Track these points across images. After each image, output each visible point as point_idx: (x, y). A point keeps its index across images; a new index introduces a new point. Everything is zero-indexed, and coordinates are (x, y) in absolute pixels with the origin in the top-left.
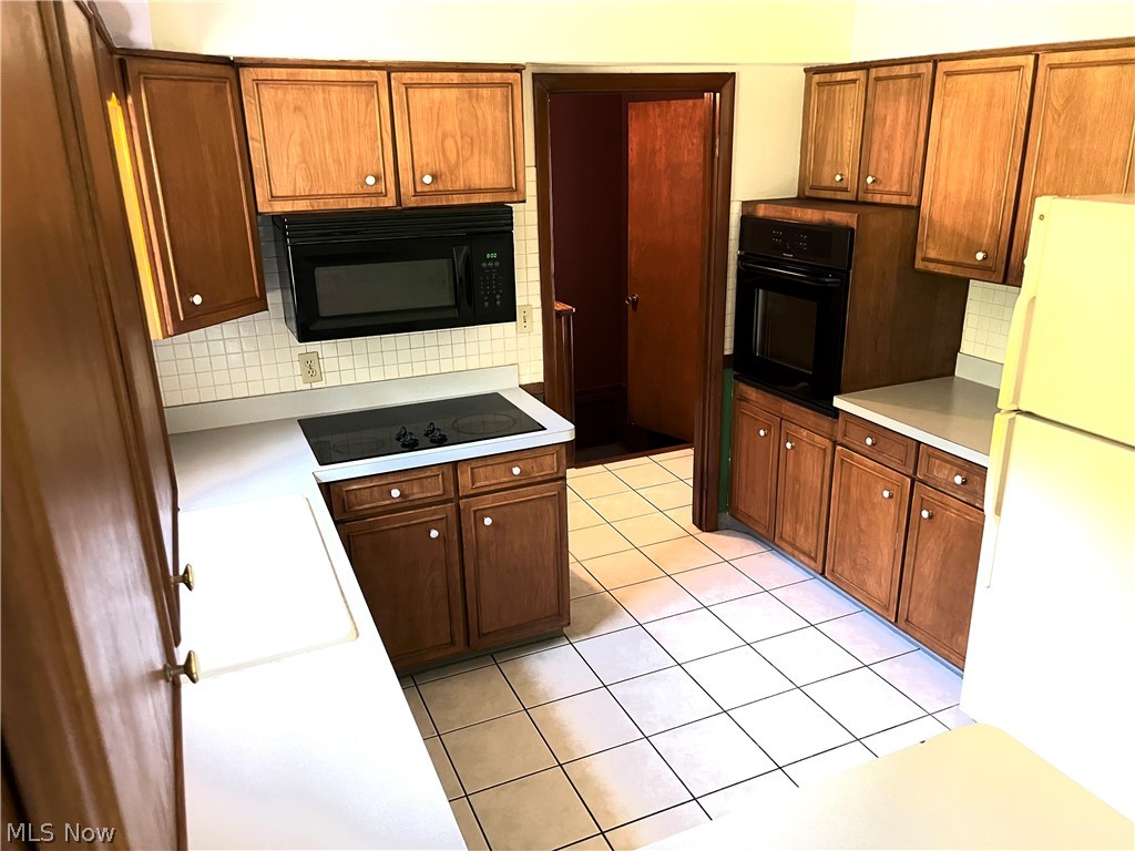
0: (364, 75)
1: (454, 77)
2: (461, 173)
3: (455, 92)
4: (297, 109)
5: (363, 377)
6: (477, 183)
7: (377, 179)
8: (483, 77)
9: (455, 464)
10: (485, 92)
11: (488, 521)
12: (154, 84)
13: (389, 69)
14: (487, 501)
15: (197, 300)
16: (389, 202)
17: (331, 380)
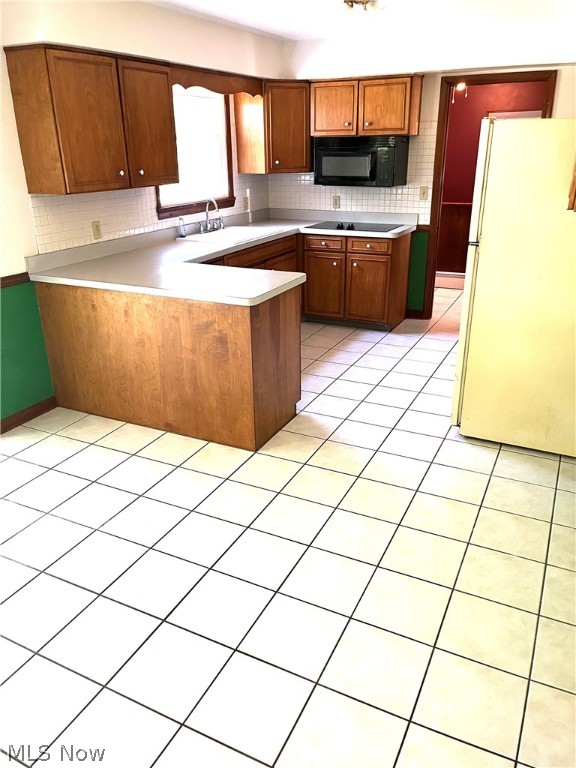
0: (350, 83)
1: (383, 81)
2: (382, 121)
3: (383, 88)
4: (327, 97)
5: (354, 209)
6: (388, 126)
7: (349, 124)
8: (394, 80)
9: (347, 237)
10: (395, 87)
11: (355, 265)
12: (275, 91)
13: (359, 80)
14: (357, 257)
15: (277, 162)
16: (354, 133)
17: (343, 209)
